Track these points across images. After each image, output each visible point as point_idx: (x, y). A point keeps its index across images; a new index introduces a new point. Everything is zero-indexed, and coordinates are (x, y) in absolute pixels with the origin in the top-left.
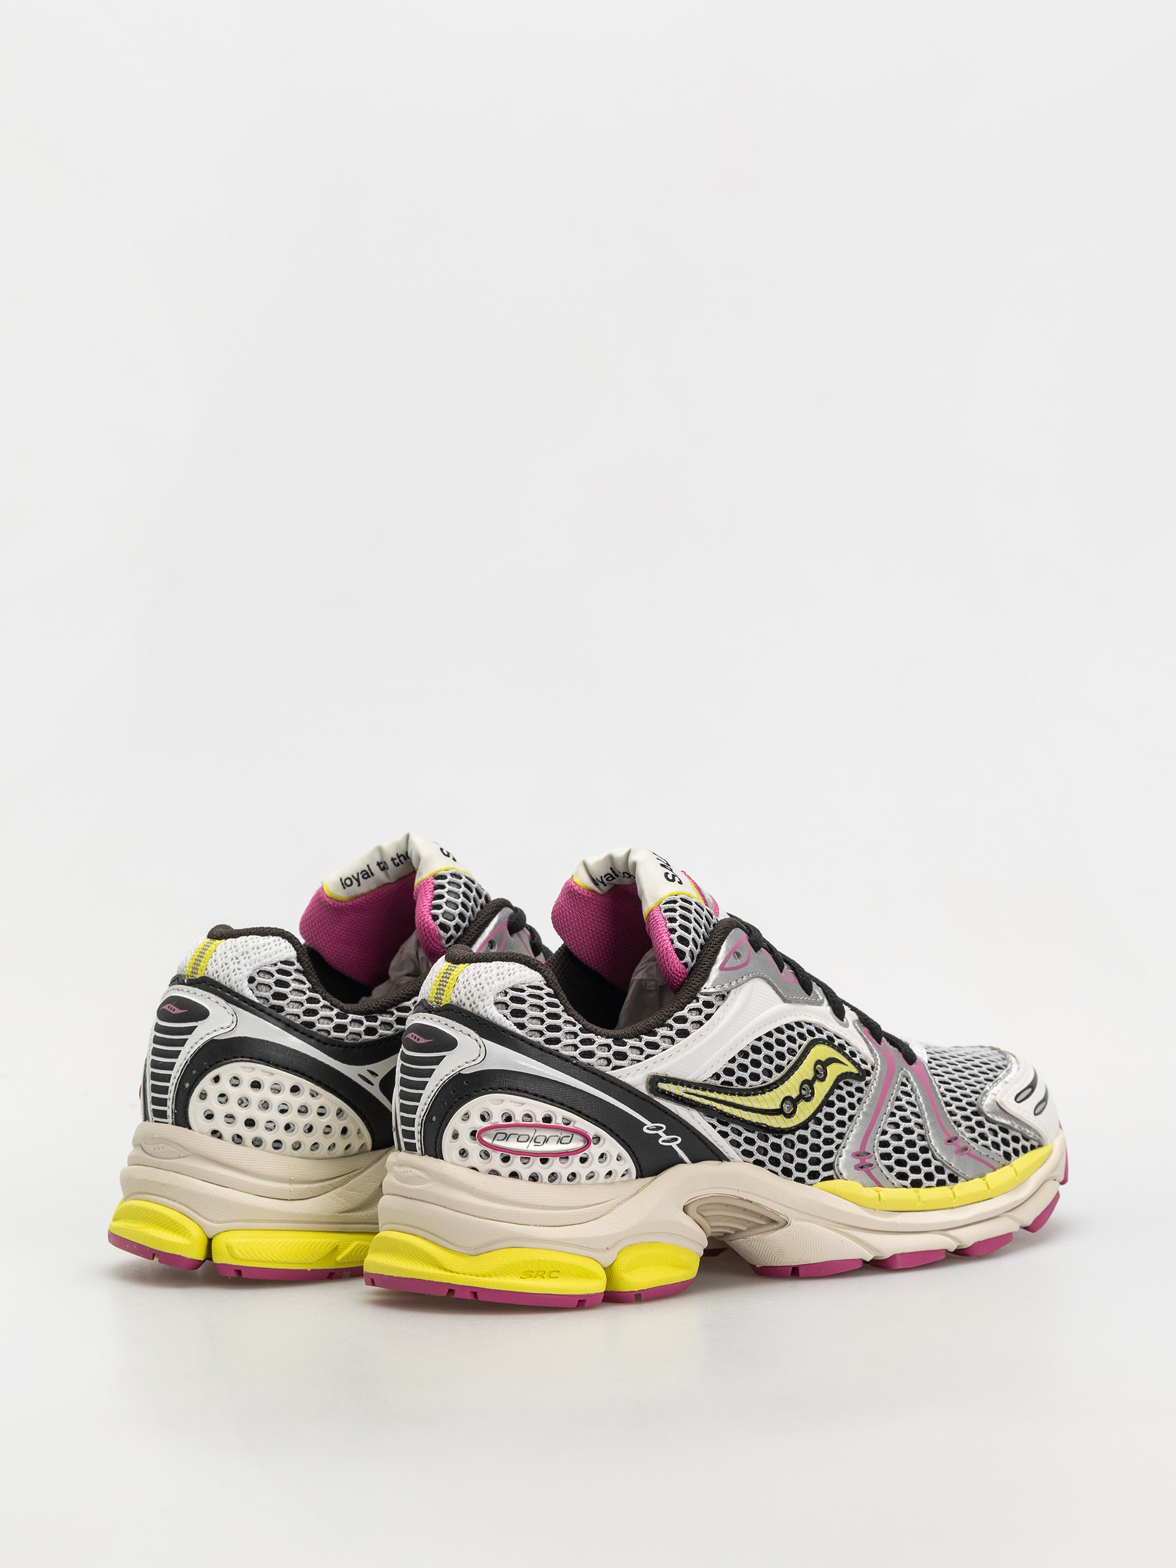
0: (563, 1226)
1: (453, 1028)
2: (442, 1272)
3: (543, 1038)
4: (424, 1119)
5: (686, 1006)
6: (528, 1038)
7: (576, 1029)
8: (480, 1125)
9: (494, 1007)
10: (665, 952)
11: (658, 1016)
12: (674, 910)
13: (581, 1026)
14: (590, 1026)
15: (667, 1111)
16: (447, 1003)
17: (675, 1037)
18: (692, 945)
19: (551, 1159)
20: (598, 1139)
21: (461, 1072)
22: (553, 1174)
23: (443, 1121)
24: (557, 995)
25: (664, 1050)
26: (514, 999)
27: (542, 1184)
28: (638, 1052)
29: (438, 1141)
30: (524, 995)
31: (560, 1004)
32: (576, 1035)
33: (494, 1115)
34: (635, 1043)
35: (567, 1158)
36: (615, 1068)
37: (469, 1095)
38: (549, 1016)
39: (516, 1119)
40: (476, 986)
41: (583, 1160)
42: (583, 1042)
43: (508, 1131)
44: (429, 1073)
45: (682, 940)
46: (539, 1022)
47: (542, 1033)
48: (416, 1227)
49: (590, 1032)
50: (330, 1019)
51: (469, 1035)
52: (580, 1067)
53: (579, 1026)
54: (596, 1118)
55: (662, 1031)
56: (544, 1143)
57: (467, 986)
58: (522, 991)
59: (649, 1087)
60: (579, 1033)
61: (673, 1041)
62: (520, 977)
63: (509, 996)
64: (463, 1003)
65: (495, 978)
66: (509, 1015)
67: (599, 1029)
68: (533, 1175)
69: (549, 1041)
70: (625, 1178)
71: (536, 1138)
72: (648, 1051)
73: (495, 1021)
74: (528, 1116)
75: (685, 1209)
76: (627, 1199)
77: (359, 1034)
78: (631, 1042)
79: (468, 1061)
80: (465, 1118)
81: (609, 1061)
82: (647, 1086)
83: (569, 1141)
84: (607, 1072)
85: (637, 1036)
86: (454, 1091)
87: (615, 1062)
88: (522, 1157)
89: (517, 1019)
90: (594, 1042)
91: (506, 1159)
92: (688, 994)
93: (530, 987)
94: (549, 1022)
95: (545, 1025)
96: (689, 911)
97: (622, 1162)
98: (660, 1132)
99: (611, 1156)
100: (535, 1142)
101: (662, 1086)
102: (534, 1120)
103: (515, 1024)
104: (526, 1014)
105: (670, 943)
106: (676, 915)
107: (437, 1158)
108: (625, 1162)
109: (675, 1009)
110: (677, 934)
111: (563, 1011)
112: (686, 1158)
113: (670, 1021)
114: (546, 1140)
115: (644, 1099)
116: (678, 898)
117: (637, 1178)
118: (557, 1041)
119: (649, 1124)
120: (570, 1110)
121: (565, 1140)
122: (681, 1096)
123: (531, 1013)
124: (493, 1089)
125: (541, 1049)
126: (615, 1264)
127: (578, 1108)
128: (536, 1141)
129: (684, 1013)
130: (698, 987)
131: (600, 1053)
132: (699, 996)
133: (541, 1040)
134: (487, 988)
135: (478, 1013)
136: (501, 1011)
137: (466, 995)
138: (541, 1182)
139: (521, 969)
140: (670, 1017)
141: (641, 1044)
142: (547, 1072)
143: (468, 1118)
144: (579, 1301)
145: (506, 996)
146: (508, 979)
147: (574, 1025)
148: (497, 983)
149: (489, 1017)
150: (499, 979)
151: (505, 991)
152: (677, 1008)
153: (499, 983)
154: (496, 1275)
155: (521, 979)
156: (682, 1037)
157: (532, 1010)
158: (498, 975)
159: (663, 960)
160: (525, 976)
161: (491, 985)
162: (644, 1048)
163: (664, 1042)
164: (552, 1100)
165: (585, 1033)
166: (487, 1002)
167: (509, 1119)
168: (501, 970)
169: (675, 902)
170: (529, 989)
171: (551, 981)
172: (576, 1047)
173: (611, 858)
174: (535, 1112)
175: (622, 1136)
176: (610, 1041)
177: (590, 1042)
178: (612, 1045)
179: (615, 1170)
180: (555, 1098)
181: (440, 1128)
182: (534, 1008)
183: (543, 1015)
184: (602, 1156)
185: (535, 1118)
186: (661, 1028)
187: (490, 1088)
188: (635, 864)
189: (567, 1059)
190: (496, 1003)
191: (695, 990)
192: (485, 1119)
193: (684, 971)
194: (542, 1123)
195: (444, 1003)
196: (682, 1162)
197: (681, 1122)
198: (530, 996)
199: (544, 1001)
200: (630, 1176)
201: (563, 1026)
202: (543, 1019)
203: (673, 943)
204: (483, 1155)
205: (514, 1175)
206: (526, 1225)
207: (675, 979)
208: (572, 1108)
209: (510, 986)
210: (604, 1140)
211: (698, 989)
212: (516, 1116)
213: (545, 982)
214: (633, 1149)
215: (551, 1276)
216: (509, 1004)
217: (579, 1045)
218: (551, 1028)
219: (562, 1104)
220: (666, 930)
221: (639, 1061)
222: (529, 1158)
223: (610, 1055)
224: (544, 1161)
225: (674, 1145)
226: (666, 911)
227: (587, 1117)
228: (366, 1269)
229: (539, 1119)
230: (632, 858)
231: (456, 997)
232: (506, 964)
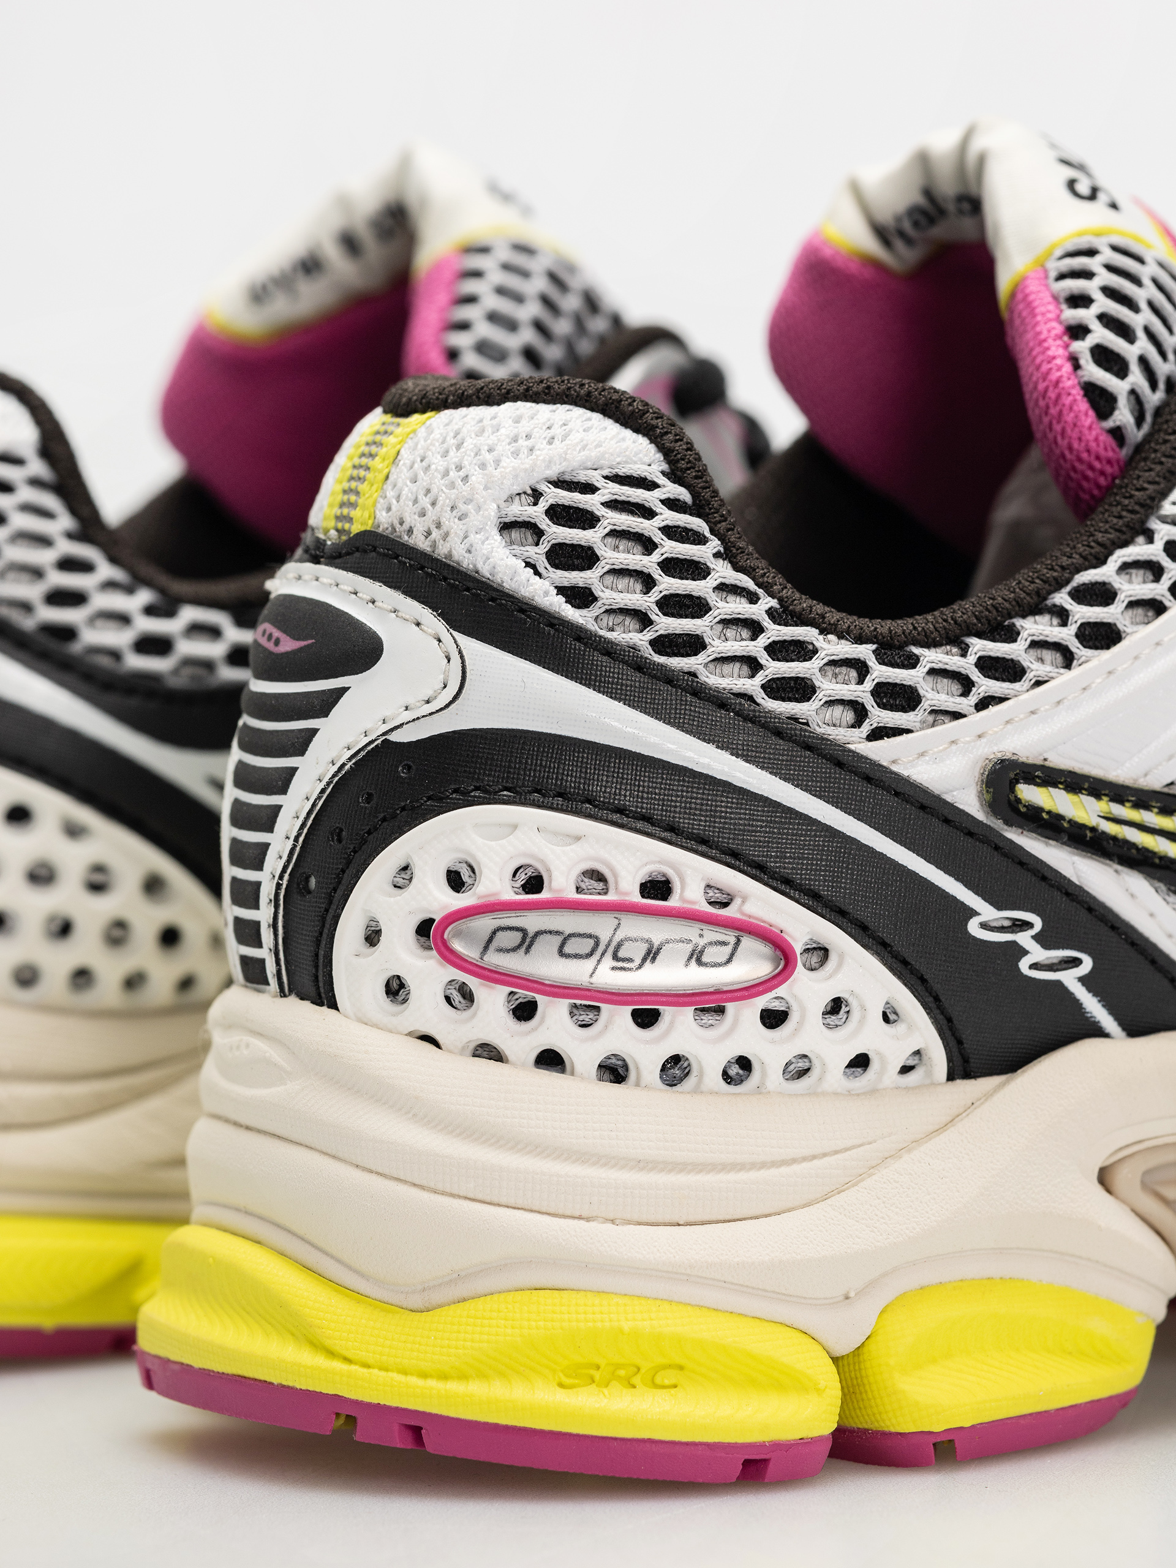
0: (703, 1223)
1: (373, 602)
2: (321, 1361)
3: (649, 635)
4: (285, 882)
5: (1111, 553)
6: (602, 633)
7: (758, 611)
8: (446, 901)
9: (498, 537)
10: (1052, 394)
11: (1024, 580)
12: (1088, 275)
13: (773, 603)
14: (804, 603)
15: (1048, 874)
16: (363, 528)
17: (1074, 645)
18: (1136, 377)
19: (668, 1013)
20: (821, 953)
21: (394, 737)
22: (676, 1059)
23: (335, 890)
24: (701, 507)
25: (1038, 683)
26: (560, 514)
27: (637, 1092)
28: (956, 688)
29: (321, 953)
30: (591, 502)
31: (707, 534)
32: (755, 628)
33: (485, 871)
34: (946, 658)
35: (721, 1011)
36: (878, 734)
37: (413, 808)
38: (671, 566)
39: (555, 885)
40: (446, 473)
41: (773, 1019)
42: (778, 650)
43: (532, 921)
44: (300, 744)
45: (1105, 357)
46: (639, 587)
47: (644, 620)
48: (261, 1218)
49: (801, 620)
50: (123, 619)
51: (418, 624)
52: (764, 726)
53: (768, 602)
54: (816, 886)
55: (1033, 627)
56: (644, 960)
57: (421, 474)
58: (588, 488)
59: (988, 797)
60: (767, 622)
61: (1068, 659)
62: (584, 448)
63: (543, 505)
64: (406, 526)
65: (503, 448)
66: (542, 563)
67: (833, 616)
68: (614, 1061)
69: (666, 644)
70: (912, 1078)
71: (619, 946)
72: (986, 686)
73: (498, 579)
74: (596, 875)
75: (1104, 1178)
76: (917, 1142)
77: (208, 665)
78: (932, 657)
79: (411, 701)
80: (400, 881)
81: (860, 713)
82: (980, 794)
83: (724, 959)
84: (852, 747)
85: (955, 640)
86: (370, 795)
87: (880, 716)
88: (575, 1006)
89: (566, 574)
90: (815, 651)
91: (525, 1011)
92: (1120, 517)
93: (617, 479)
94: (668, 585)
95: (655, 595)
96: (1136, 281)
97: (899, 1028)
98: (1024, 939)
99: (863, 1008)
100: (615, 957)
101: (1029, 793)
102: (612, 891)
103: (561, 590)
104: (597, 559)
105: (1068, 367)
106: (1091, 287)
107: (321, 1004)
108: (910, 1027)
109: (1077, 560)
110: (1090, 341)
111: (717, 555)
112: (1107, 1021)
113: (1062, 598)
114: (652, 954)
115: (970, 834)
116: (1102, 244)
117: (951, 1077)
118: (693, 645)
119: (987, 912)
120: (729, 859)
121: (713, 954)
122: (1093, 829)
123: (612, 556)
124: (486, 791)
125: (641, 666)
126: (871, 1346)
127: (755, 853)
128: (621, 954)
129: (1107, 573)
130: (1152, 499)
131: (829, 687)
132: (1154, 524)
133: (641, 640)
134: (477, 478)
135: (449, 556)
136: (518, 549)
137: (416, 501)
138: (637, 1084)
139: (589, 424)
140: (1059, 585)
141: (967, 665)
142: (657, 740)
143: (410, 880)
144: (747, 1463)
145: (535, 504)
146: (544, 452)
147: (753, 599)
148: (508, 463)
149: (480, 566)
150: (516, 454)
151: (534, 490)
152: (1085, 558)
153: (515, 463)
154: (482, 1376)
155: (586, 453)
156: (1096, 648)
157: (616, 548)
158: (515, 440)
159: (1046, 420)
160: (598, 446)
161: (490, 468)
162: (975, 675)
163: (1041, 660)
164: (672, 829)
165: (786, 625)
166: (474, 520)
167: (534, 884)
168: (525, 427)
169: (1091, 253)
170: (611, 484)
171: (683, 464)
172: (753, 665)
173: (923, 160)
174: (614, 863)
175: (898, 946)
176: (865, 652)
177: (802, 651)
178: (872, 662)
179: (878, 1053)
180: (684, 822)
181: (327, 910)
182: (623, 544)
183: (649, 563)
184: (836, 1006)
185: (616, 883)
186: (1030, 619)
187: (477, 789)
188: (982, 160)
189: (720, 701)
190: (506, 527)
191: (1142, 505)
192: (463, 884)
193: (1110, 454)
194: (636, 898)
195: (356, 528)
196: (1097, 1032)
197: (1090, 910)
198: (614, 505)
199: (657, 522)
200: (929, 1074)
201: (713, 598)
202: (649, 576)
203: (1077, 366)
204: (457, 997)
205: (550, 1060)
206: (580, 1218)
207: (1086, 478)
208: (735, 855)
209: (553, 473)
210: (841, 956)
211: (1151, 505)
212: (555, 874)
213: (665, 467)
214: (937, 987)
215: (658, 1380)
216: (543, 526)
217: (764, 658)
218: (672, 605)
219: (704, 841)
220: (1059, 329)
221: (957, 716)
222: (598, 1009)
223: (862, 692)
224: (646, 1018)
225: (1070, 979)
226: (1062, 277)
227: (784, 884)
228: (145, 1342)
229: (627, 888)
230: (978, 144)
231: (389, 509)
232: (544, 410)
